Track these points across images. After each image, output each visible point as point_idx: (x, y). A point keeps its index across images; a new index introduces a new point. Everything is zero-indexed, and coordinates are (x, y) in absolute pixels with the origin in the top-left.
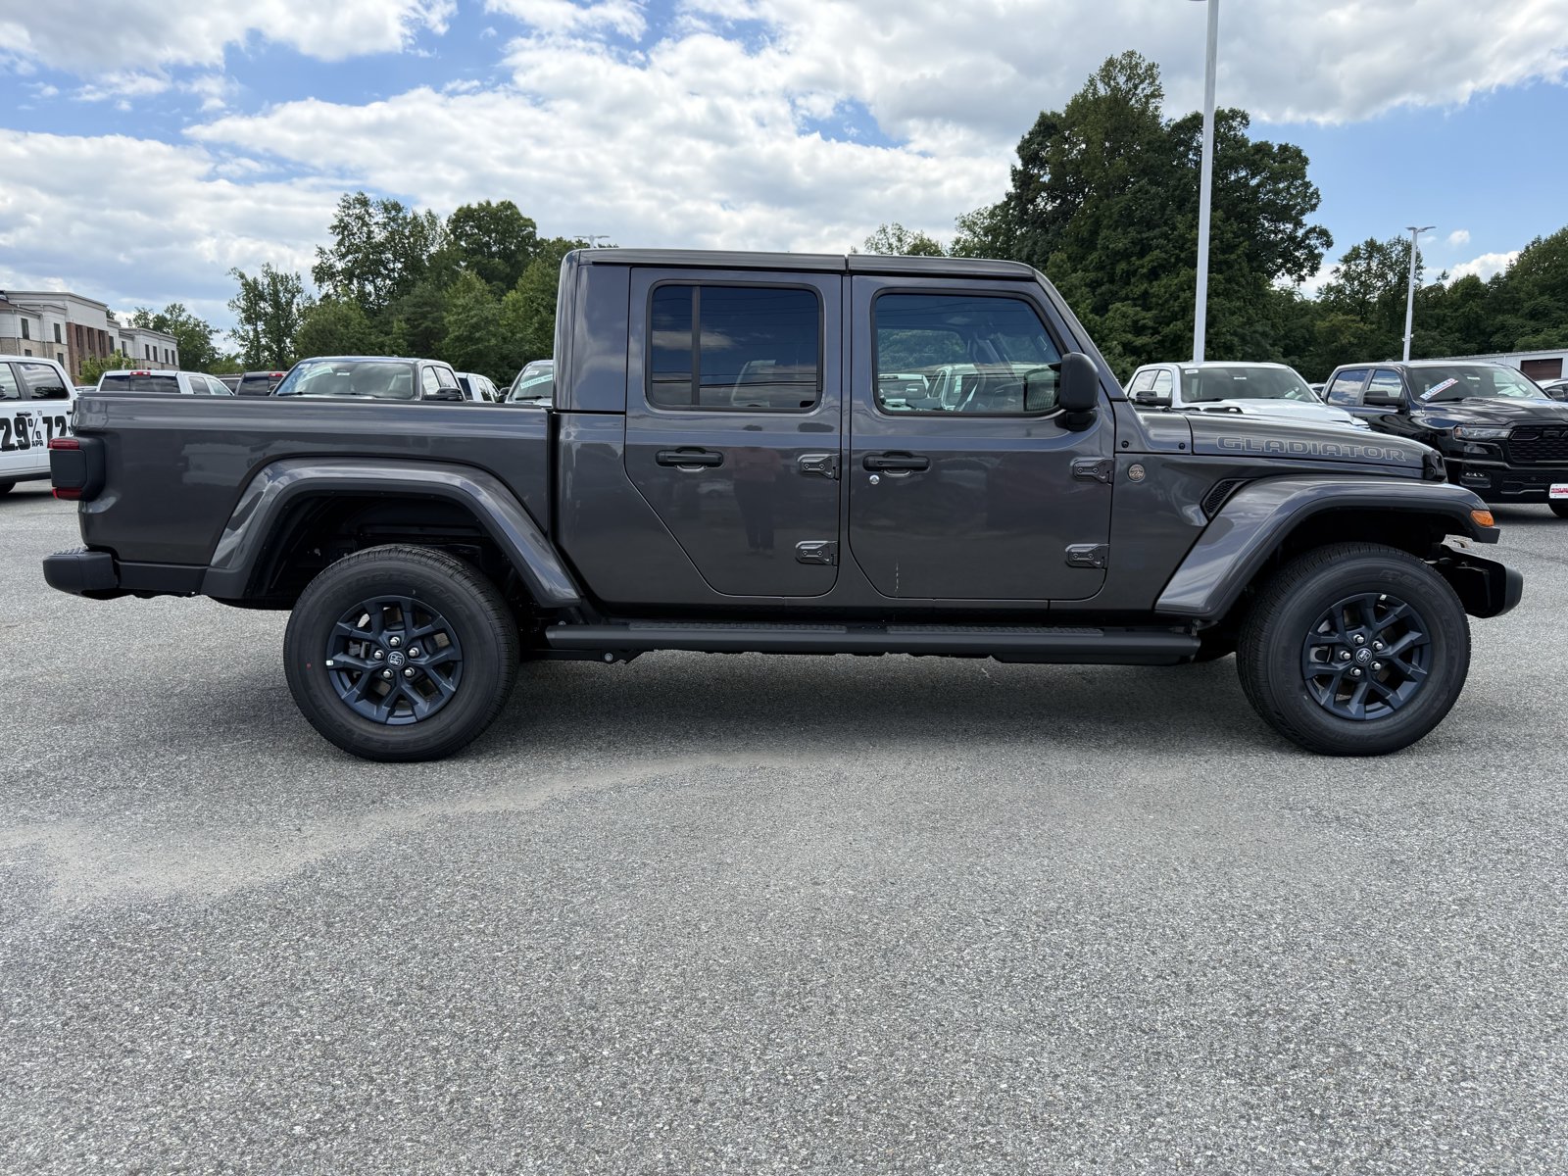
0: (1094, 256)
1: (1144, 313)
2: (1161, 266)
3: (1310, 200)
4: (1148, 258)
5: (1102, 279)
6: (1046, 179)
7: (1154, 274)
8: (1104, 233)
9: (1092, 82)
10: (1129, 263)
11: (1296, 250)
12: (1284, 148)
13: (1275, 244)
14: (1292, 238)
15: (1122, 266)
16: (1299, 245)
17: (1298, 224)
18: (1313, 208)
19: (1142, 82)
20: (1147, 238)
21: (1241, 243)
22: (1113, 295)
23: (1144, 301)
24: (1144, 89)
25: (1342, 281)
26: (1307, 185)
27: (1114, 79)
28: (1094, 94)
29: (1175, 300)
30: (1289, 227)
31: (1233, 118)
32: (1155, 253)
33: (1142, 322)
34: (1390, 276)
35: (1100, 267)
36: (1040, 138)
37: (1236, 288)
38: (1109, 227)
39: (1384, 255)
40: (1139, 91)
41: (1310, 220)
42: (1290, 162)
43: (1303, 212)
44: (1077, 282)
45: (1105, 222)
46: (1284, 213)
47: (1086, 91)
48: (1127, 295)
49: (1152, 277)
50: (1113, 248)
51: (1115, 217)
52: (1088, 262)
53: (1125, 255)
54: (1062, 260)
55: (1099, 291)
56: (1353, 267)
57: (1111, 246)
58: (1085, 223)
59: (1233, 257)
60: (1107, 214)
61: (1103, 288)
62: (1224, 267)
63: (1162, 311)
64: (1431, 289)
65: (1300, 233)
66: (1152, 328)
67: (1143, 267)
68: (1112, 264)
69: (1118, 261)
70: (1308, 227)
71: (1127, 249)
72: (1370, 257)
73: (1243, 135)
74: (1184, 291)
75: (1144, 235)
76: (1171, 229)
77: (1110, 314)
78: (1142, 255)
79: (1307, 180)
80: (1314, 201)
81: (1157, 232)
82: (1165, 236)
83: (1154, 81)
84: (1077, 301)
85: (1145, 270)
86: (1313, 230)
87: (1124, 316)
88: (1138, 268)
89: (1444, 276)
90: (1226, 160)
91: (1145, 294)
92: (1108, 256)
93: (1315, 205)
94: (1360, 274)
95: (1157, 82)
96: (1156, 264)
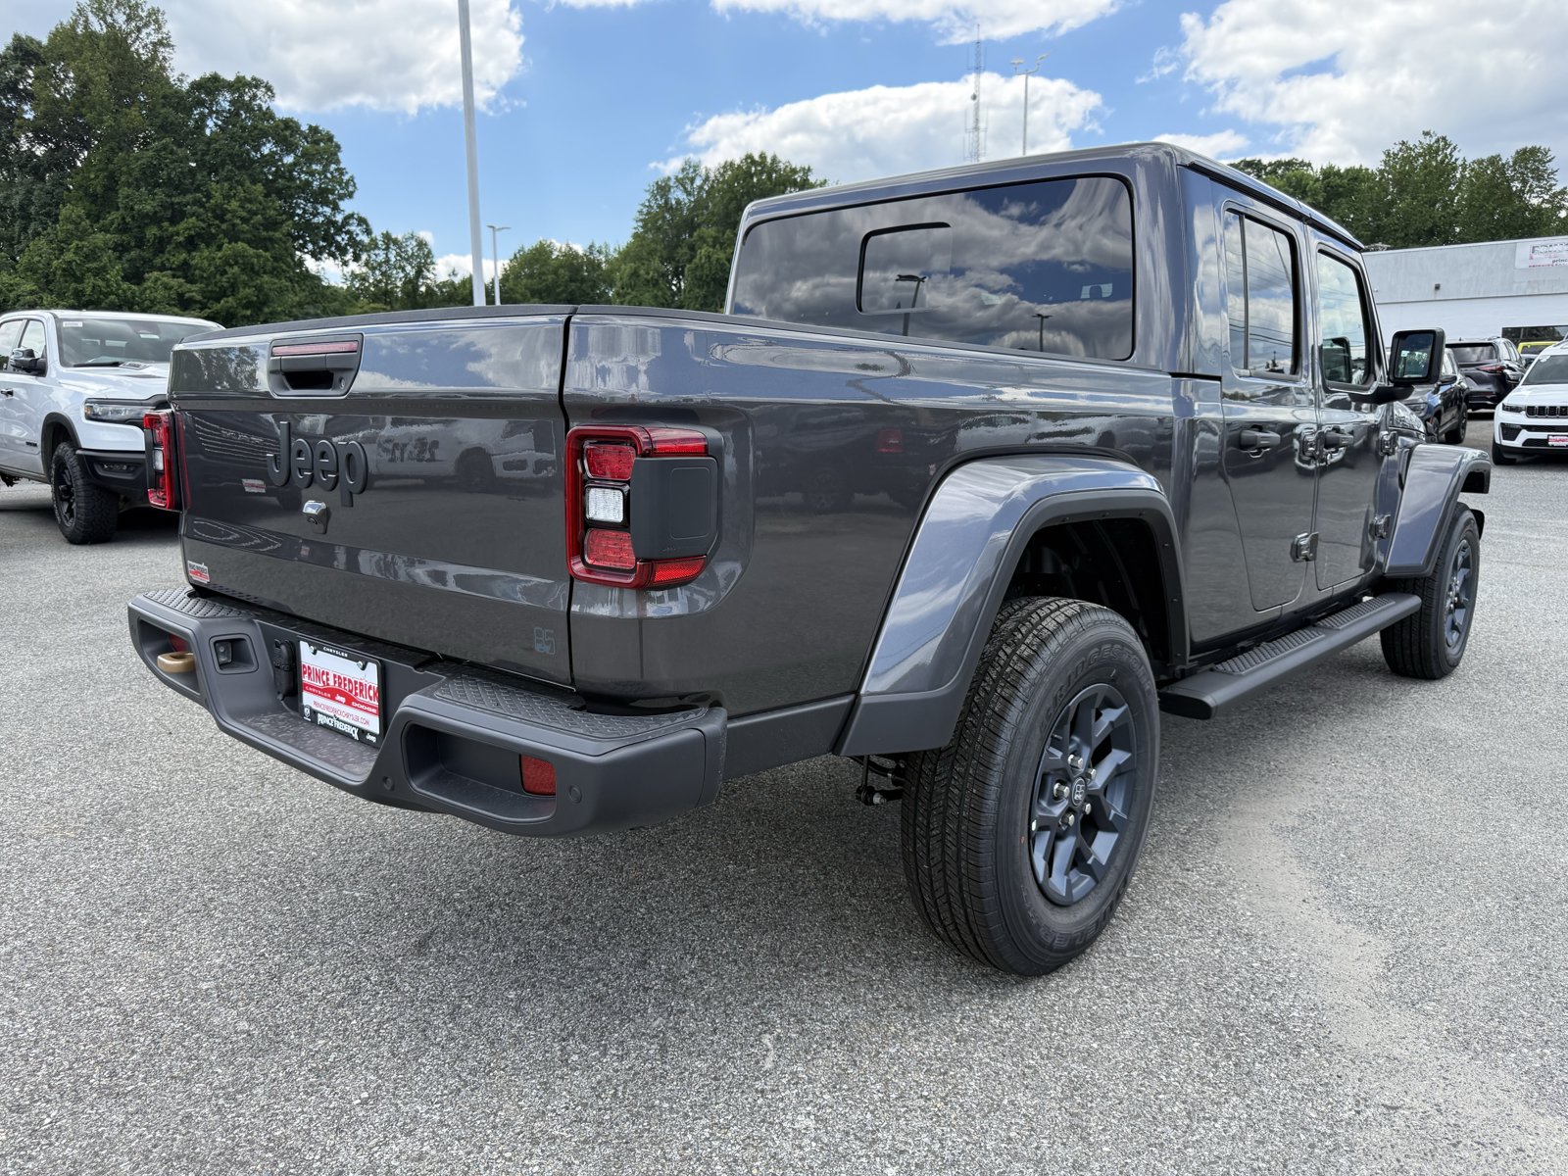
0: (114, 216)
1: (189, 286)
2: (198, 235)
3: (345, 187)
4: (182, 226)
5: (129, 243)
6: (30, 116)
7: (191, 244)
8: (124, 191)
9: (81, 11)
10: (160, 228)
11: (336, 234)
12: (314, 130)
13: (317, 226)
14: (330, 222)
15: (152, 232)
16: (339, 230)
17: (336, 208)
18: (350, 195)
19: (146, 25)
20: (178, 203)
21: (284, 221)
22: (145, 262)
23: (185, 270)
24: (149, 35)
25: (365, 270)
26: (341, 172)
27: (111, 15)
28: (86, 27)
29: (222, 275)
30: (327, 210)
31: (257, 87)
32: (190, 220)
33: (187, 295)
34: (408, 268)
35: (123, 229)
36: (18, 66)
37: (284, 267)
38: (129, 185)
39: (400, 248)
40: (143, 35)
41: (347, 206)
42: (322, 144)
43: (341, 197)
44: (100, 244)
45: (123, 179)
46: (322, 196)
47: (76, 21)
48: (163, 264)
49: (190, 248)
50: (139, 211)
51: (136, 174)
52: (107, 222)
53: (154, 219)
54: (79, 217)
55: (126, 256)
56: (374, 257)
57: (136, 207)
58: (97, 177)
59: (278, 235)
60: (124, 169)
61: (132, 253)
62: (269, 245)
63: (207, 285)
64: (444, 284)
65: (339, 218)
66: (199, 302)
67: (178, 234)
68: (139, 227)
69: (146, 224)
70: (347, 213)
71: (156, 213)
72: (387, 248)
73: (268, 108)
74: (231, 266)
75: (176, 200)
76: (205, 197)
77: (148, 284)
78: (173, 221)
79: (342, 166)
80: (351, 189)
81: (189, 197)
82: (198, 202)
83: (160, 28)
84: (105, 266)
85: (181, 239)
86: (351, 216)
87: (167, 287)
88: (172, 236)
89: (454, 274)
90: (256, 132)
91: (185, 265)
92: (133, 217)
93: (352, 193)
94: (380, 265)
95: (164, 30)
96: (193, 233)
